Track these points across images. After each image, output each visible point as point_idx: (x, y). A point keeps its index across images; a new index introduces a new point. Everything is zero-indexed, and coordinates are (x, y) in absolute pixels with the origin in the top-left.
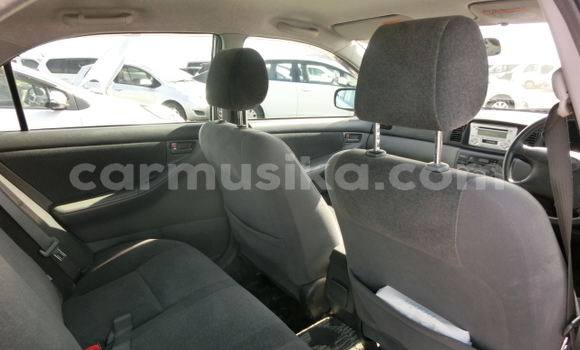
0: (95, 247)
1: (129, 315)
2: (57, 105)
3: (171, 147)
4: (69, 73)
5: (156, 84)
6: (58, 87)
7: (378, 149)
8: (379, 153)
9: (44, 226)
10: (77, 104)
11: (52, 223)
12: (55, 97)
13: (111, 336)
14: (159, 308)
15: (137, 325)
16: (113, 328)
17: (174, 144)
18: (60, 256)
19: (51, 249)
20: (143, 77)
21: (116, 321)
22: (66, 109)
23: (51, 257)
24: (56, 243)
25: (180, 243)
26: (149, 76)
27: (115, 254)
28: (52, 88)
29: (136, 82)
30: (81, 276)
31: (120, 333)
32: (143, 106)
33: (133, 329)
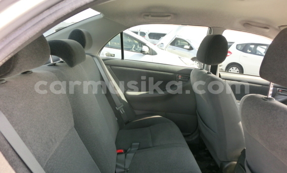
0: (137, 112)
1: (138, 144)
2: (144, 52)
3: (178, 77)
4: (156, 39)
5: (191, 49)
6: (147, 45)
7: (270, 96)
8: (270, 99)
9: (120, 98)
10: (153, 53)
11: (123, 98)
12: (145, 49)
13: (129, 149)
14: (151, 145)
15: (140, 148)
16: (131, 147)
17: (180, 76)
18: (122, 112)
19: (119, 108)
20: (186, 44)
21: (133, 144)
22: (147, 54)
23: (119, 111)
24: (122, 106)
25: (171, 122)
26: (189, 44)
27: (143, 118)
28: (145, 44)
29: (182, 47)
30: (128, 122)
31: (133, 149)
32: (180, 58)
33: (138, 150)
